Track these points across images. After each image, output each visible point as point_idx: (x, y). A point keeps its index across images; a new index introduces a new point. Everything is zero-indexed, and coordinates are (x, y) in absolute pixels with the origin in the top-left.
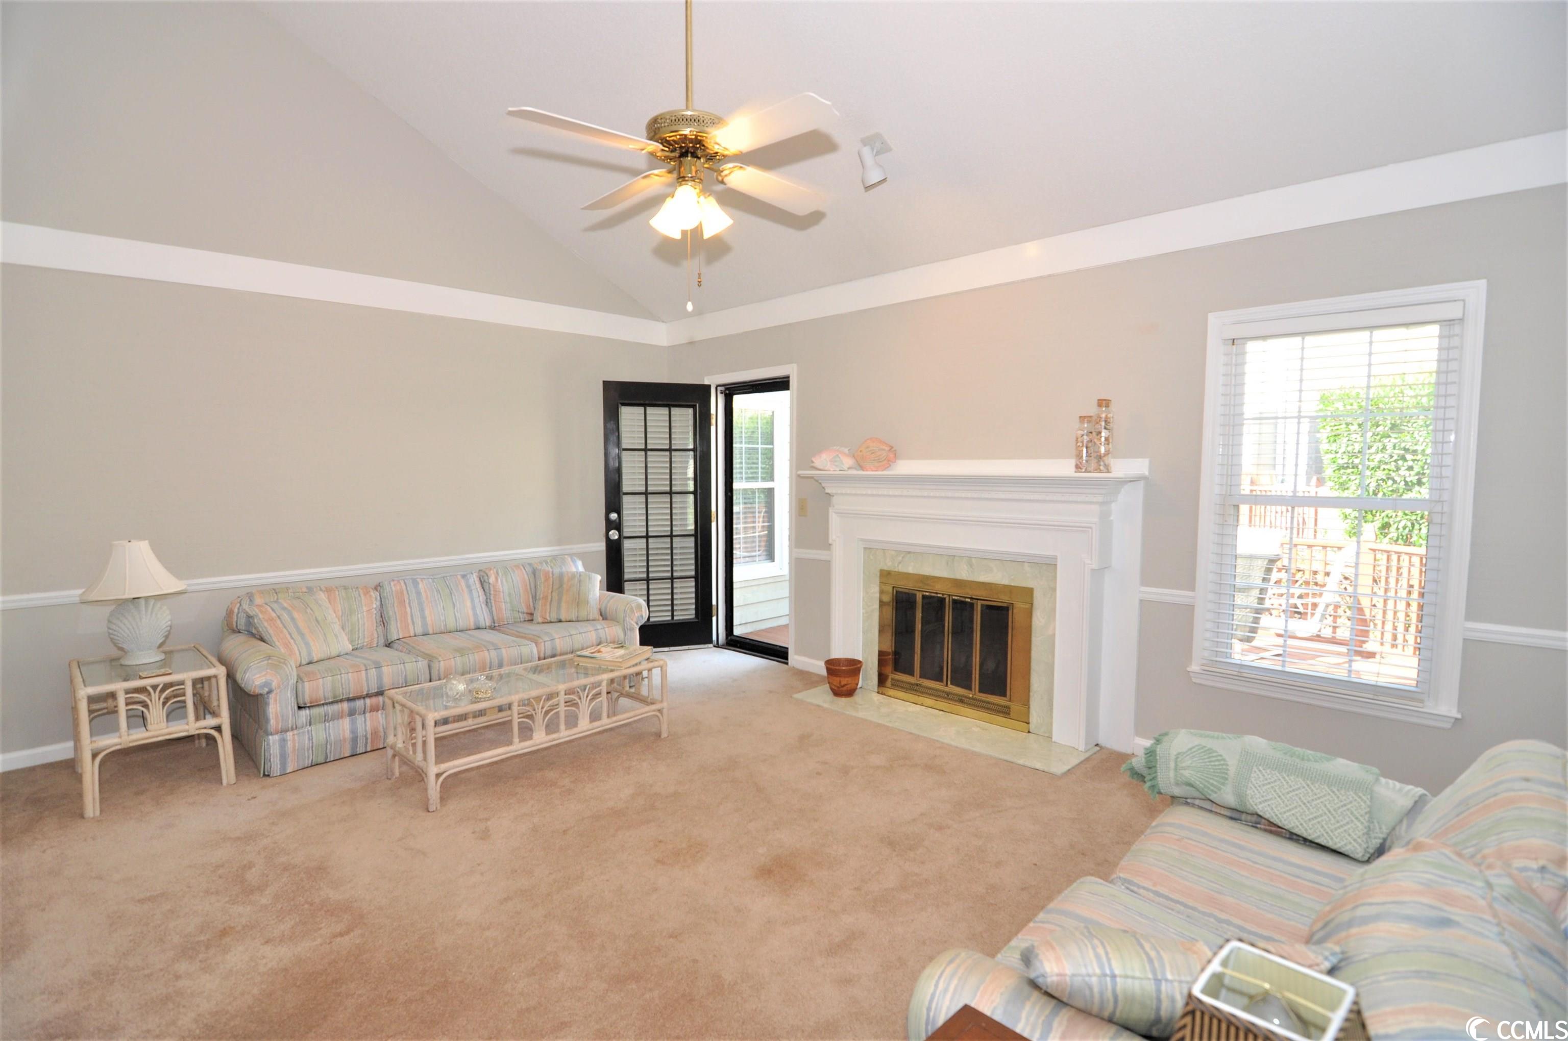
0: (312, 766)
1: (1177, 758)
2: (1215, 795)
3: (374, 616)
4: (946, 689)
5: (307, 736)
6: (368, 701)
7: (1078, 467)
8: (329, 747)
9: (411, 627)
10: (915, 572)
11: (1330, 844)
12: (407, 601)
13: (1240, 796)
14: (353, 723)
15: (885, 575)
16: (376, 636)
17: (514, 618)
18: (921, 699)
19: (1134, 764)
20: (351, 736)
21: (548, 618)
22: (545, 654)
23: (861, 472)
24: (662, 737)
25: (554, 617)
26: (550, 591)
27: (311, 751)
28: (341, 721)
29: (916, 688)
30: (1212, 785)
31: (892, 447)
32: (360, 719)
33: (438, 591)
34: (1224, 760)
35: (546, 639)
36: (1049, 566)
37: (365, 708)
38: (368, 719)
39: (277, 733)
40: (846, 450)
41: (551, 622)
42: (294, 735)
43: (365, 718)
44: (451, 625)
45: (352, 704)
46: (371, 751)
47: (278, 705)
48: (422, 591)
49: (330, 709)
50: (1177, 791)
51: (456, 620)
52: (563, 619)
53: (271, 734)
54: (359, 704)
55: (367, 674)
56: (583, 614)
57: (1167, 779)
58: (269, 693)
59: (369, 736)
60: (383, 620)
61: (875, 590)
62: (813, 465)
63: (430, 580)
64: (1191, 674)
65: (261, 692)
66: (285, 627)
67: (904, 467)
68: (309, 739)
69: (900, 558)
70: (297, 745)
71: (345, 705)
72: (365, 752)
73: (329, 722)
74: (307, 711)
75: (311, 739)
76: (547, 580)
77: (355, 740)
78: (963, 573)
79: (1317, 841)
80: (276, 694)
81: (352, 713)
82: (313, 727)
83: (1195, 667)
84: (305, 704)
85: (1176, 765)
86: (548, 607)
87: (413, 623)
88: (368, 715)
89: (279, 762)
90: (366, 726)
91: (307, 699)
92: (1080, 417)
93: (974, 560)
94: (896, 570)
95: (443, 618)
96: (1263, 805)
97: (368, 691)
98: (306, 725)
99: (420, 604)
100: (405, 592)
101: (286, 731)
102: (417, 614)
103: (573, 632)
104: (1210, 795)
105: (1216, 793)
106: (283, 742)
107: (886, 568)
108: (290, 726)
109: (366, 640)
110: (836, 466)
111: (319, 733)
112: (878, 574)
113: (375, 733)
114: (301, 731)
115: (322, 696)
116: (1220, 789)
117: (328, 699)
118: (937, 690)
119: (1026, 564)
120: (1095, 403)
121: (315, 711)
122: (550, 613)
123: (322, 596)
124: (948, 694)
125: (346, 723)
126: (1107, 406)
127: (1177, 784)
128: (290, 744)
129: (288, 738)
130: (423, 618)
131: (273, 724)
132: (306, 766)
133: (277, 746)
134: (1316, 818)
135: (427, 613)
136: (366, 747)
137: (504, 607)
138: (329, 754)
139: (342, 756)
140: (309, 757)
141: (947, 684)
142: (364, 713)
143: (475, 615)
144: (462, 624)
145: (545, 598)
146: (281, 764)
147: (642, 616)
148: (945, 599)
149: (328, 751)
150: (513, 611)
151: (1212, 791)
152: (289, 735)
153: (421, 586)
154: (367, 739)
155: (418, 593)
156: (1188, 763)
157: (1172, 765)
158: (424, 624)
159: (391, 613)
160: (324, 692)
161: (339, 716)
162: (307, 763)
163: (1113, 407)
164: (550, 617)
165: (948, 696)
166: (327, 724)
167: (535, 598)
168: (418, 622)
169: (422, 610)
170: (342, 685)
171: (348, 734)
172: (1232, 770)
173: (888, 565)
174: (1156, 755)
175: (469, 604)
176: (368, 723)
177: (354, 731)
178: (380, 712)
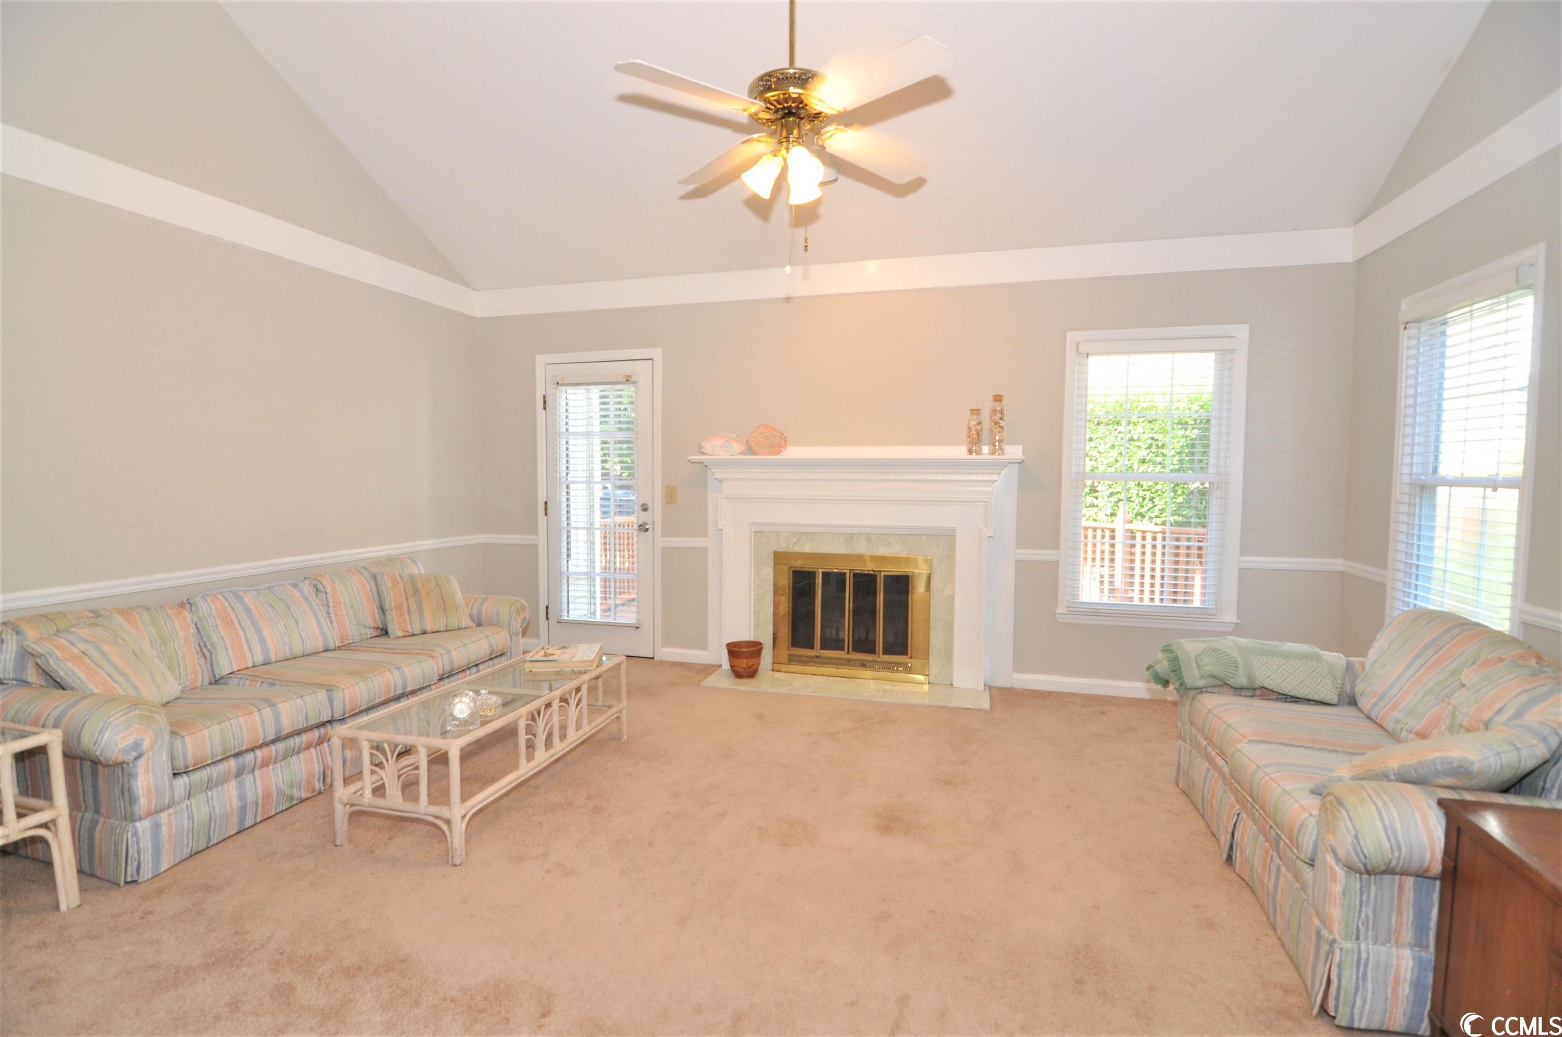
0: (191, 856)
1: (1196, 659)
2: (1232, 680)
3: (193, 645)
4: (849, 656)
5: (186, 815)
6: (259, 753)
7: (970, 452)
8: (212, 825)
9: (248, 654)
10: (812, 551)
11: (1316, 697)
12: (236, 622)
13: (1251, 677)
14: (241, 786)
15: (779, 558)
16: (200, 671)
17: (361, 635)
18: (822, 670)
19: (1159, 671)
20: (240, 804)
21: (411, 631)
22: (443, 669)
23: (754, 457)
24: (623, 740)
25: (417, 628)
26: (404, 598)
27: (190, 835)
28: (225, 786)
29: (815, 659)
30: (1230, 673)
31: (783, 434)
32: (248, 779)
33: (271, 606)
34: (1229, 654)
35: (443, 652)
36: (948, 538)
37: (255, 764)
38: (258, 778)
39: (147, 817)
40: (734, 436)
41: (413, 635)
42: (169, 815)
43: (254, 777)
44: (298, 650)
45: (240, 760)
46: (262, 821)
47: (151, 774)
48: (251, 606)
49: (214, 771)
50: (1201, 683)
51: (303, 642)
52: (429, 630)
53: (140, 819)
54: (249, 757)
55: (261, 715)
56: (454, 622)
57: (1192, 676)
58: (137, 758)
59: (260, 802)
60: (205, 651)
61: (768, 572)
62: (702, 450)
63: (255, 593)
64: (1058, 616)
65: (126, 759)
66: (99, 667)
67: (793, 452)
68: (189, 819)
69: (795, 539)
70: (174, 829)
71: (232, 763)
72: (255, 824)
73: (211, 790)
74: (185, 778)
75: (191, 818)
76: (395, 584)
77: (243, 809)
78: (862, 548)
79: (1307, 697)
80: (148, 759)
81: (239, 773)
82: (192, 800)
83: (1059, 610)
84: (187, 767)
85: (1198, 664)
86: (407, 616)
87: (250, 650)
88: (257, 772)
89: (150, 859)
90: (256, 788)
91: (190, 759)
92: (971, 410)
93: (873, 537)
94: (792, 551)
95: (287, 640)
96: (1268, 680)
97: (265, 738)
98: (184, 799)
99: (254, 623)
100: (229, 610)
101: (158, 812)
102: (254, 638)
103: (466, 641)
104: (1229, 680)
105: (1233, 678)
106: (157, 826)
107: (779, 550)
108: (167, 802)
109: (189, 678)
110: (727, 451)
111: (200, 807)
112: (772, 556)
113: (267, 795)
114: (178, 808)
115: (209, 752)
116: (1236, 675)
117: (217, 756)
118: (838, 659)
119: (923, 537)
120: (991, 398)
121: (197, 776)
122: (411, 623)
123: (120, 620)
124: (849, 660)
125: (232, 788)
126: (1000, 401)
127: (1202, 677)
128: (164, 829)
129: (163, 821)
130: (262, 641)
131: (143, 803)
132: (184, 857)
133: (148, 836)
134: (1302, 682)
135: (266, 634)
136: (255, 817)
137: (348, 622)
138: (212, 835)
139: (227, 836)
140: (188, 845)
141: (848, 652)
142: (253, 771)
143: (322, 632)
144: (310, 647)
145: (399, 607)
146: (153, 862)
147: (525, 618)
148: (845, 574)
149: (211, 832)
150: (359, 625)
151: (1231, 677)
152: (164, 815)
153: (246, 600)
154: (257, 805)
155: (248, 611)
156: (1207, 661)
157: (1194, 665)
158: (265, 649)
159: (215, 638)
160: (212, 748)
161: (223, 780)
162: (186, 852)
163: (1005, 401)
164: (412, 628)
165: (848, 663)
166: (210, 793)
167: (382, 610)
168: (257, 648)
169: (259, 632)
170: (233, 735)
171: (236, 804)
172: (1240, 661)
173: (783, 547)
174: (1179, 661)
175: (313, 620)
176: (259, 783)
177: (242, 798)
178: (271, 766)
